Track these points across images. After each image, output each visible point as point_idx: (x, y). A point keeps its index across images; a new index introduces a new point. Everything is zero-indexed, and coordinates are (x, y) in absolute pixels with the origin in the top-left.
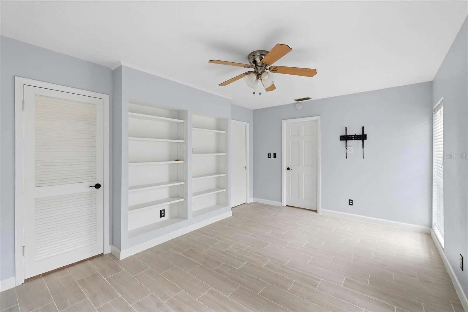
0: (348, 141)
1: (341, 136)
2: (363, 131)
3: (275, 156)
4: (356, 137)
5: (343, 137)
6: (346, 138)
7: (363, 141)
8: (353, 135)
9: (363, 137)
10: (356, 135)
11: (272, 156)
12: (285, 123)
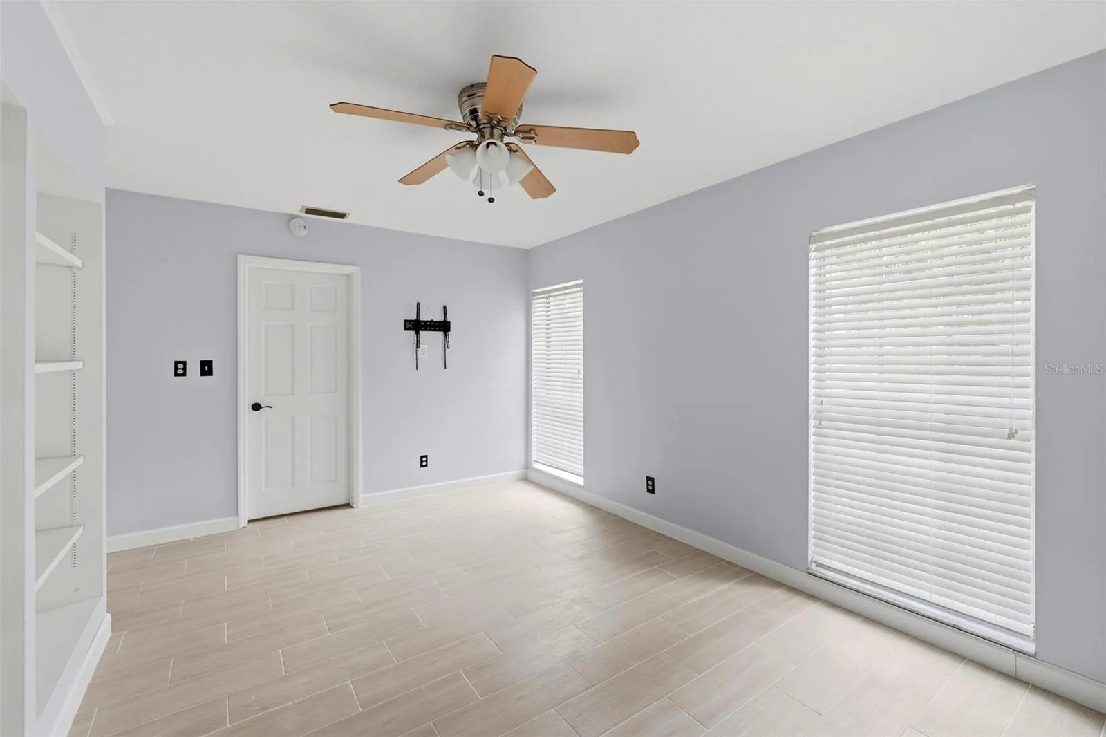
0: (421, 332)
1: (406, 321)
2: (445, 314)
3: (206, 368)
4: (432, 326)
5: (410, 324)
6: (416, 326)
7: (446, 336)
8: (428, 322)
9: (443, 326)
10: (432, 321)
11: (194, 369)
12: (246, 264)
